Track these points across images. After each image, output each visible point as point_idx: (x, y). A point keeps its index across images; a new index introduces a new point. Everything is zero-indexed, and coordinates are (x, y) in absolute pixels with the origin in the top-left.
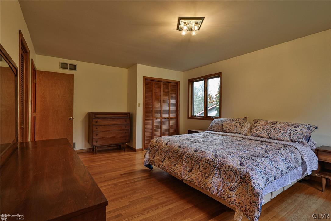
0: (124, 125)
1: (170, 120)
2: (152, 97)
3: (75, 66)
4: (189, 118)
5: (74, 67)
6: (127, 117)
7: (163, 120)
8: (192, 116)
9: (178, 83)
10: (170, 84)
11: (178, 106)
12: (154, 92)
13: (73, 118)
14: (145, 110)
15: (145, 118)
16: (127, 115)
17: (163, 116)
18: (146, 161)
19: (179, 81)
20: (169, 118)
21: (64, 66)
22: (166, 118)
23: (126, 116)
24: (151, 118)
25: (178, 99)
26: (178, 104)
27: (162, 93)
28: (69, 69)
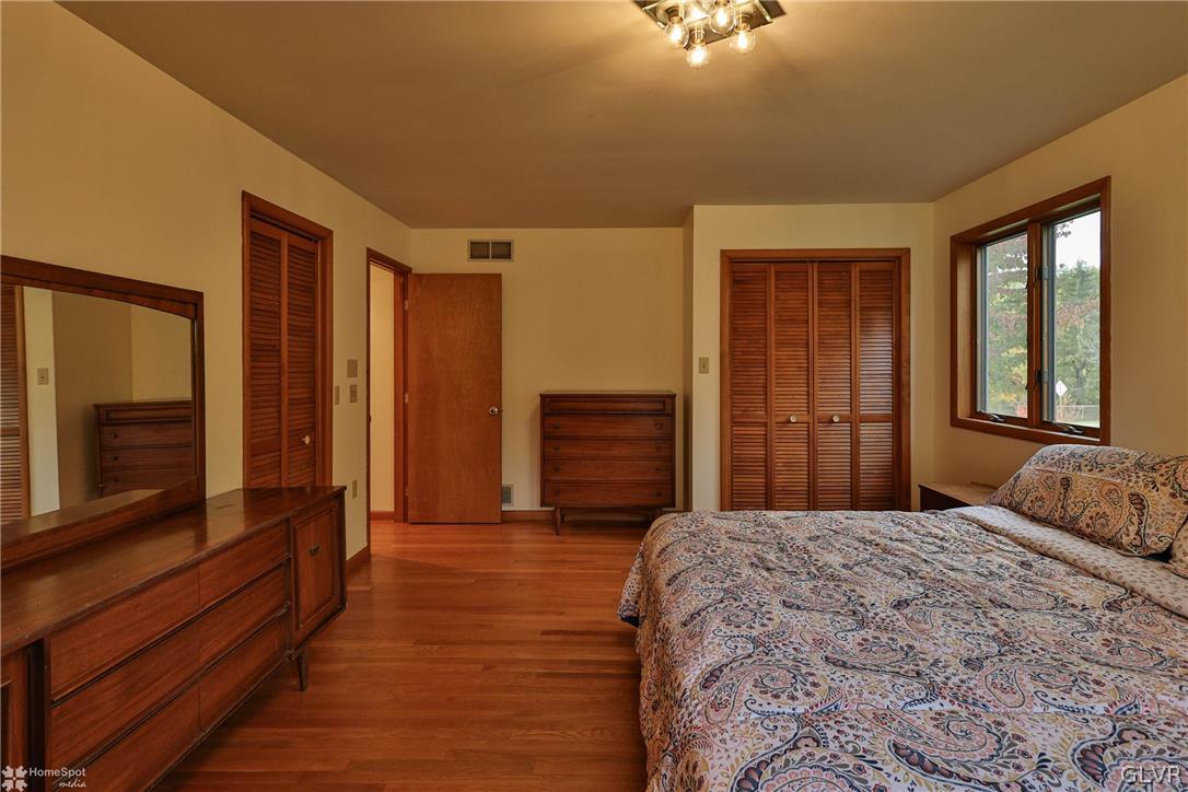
0: (651, 439)
1: (858, 430)
2: (765, 329)
3: (509, 244)
4: (955, 422)
5: (504, 251)
6: (664, 409)
7: (820, 427)
8: (975, 413)
9: (899, 258)
10: (855, 270)
11: (904, 364)
12: (772, 311)
13: (500, 411)
14: (734, 385)
15: (733, 417)
16: (664, 403)
17: (821, 411)
18: (627, 601)
19: (907, 251)
20: (854, 421)
21: (478, 250)
22: (836, 419)
23: (659, 406)
24: (761, 417)
25: (900, 331)
26: (904, 357)
27: (815, 311)
28: (493, 257)
